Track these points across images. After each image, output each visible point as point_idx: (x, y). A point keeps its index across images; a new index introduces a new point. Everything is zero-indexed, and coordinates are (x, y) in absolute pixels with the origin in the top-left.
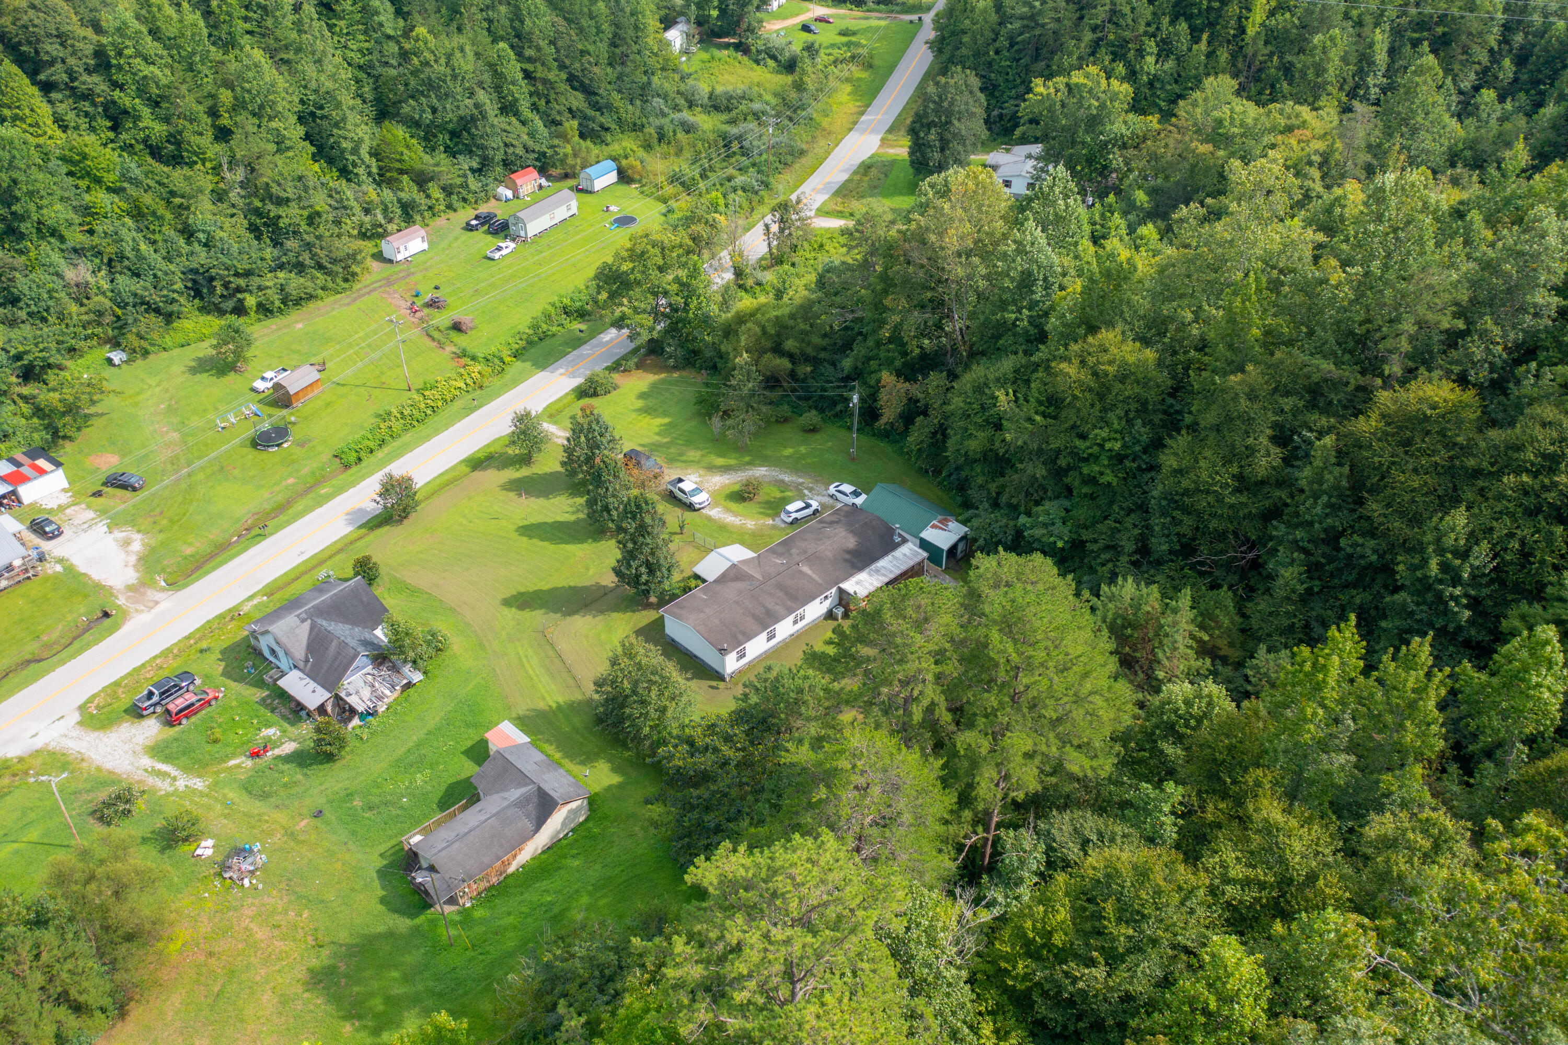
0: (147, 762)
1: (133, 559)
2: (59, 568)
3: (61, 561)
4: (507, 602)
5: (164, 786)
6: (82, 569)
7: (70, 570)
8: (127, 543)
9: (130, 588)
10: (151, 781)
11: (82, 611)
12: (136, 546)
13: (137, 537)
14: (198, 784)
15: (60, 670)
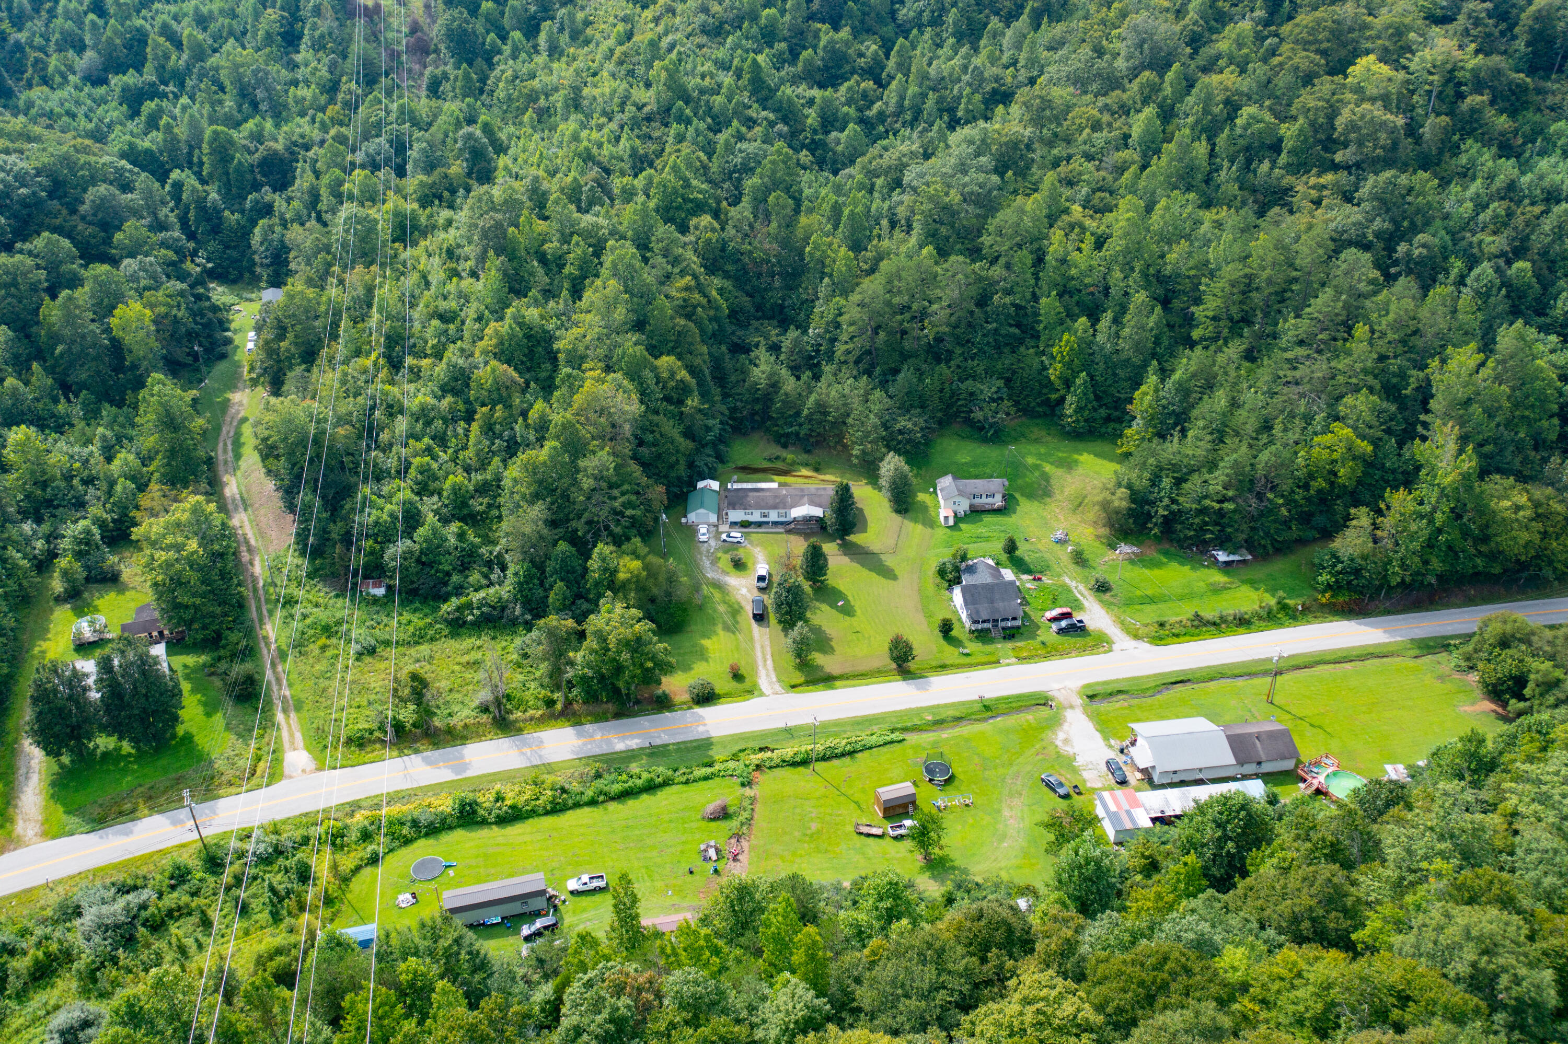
0: (1086, 603)
1: (1066, 727)
2: (1113, 742)
3: (1110, 746)
4: (895, 578)
5: (1081, 587)
6: (1098, 735)
7: (1106, 739)
8: (1066, 741)
9: (1072, 707)
10: (1086, 593)
11: (1104, 707)
12: (1061, 735)
13: (1059, 743)
14: (1067, 580)
15: (1120, 676)
